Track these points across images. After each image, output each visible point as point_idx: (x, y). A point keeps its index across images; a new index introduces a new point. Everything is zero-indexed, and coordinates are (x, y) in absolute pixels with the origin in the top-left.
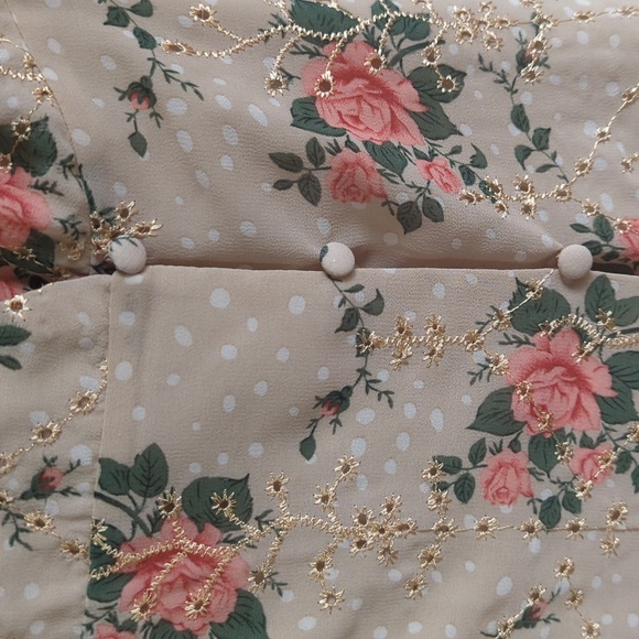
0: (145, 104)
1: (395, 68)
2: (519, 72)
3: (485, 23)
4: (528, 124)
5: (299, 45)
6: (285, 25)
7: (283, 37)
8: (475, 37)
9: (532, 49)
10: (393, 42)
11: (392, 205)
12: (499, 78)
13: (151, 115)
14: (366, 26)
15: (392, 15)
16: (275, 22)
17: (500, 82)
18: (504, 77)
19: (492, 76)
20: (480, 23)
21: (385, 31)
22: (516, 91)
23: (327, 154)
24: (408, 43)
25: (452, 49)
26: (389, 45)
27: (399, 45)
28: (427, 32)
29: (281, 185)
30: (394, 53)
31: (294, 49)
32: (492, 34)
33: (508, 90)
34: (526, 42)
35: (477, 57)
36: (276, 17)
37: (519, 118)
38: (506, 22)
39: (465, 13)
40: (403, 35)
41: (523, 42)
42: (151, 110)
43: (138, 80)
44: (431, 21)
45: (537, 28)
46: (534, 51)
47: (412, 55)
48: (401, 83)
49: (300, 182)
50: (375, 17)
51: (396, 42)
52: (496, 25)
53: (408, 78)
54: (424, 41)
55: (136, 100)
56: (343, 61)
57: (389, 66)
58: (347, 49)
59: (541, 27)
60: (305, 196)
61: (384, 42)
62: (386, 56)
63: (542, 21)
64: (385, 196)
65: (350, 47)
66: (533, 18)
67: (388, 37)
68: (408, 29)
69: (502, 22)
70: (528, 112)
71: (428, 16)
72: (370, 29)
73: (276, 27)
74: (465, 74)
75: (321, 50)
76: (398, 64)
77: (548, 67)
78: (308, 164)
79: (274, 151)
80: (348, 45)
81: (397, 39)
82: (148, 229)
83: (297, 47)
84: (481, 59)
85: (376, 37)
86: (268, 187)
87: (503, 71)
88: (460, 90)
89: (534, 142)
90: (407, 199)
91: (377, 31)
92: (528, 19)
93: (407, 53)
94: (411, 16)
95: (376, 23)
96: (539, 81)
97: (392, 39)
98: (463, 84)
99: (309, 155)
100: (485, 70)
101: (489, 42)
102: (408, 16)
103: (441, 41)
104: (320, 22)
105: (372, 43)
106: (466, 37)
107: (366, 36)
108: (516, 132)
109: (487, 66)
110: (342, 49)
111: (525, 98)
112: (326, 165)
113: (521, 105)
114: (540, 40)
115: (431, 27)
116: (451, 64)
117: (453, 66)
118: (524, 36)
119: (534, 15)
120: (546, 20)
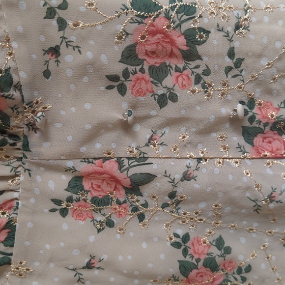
0: (54, 56)
1: (177, 29)
2: (235, 32)
3: (222, 8)
4: (234, 56)
5: (134, 19)
6: (128, 10)
7: (127, 15)
8: (217, 15)
9: (243, 21)
10: (178, 17)
11: (156, 95)
12: (226, 35)
13: (56, 61)
14: (166, 9)
15: (179, 4)
16: (123, 8)
17: (226, 36)
18: (228, 34)
19: (222, 33)
20: (220, 8)
21: (174, 12)
22: (233, 41)
23: (131, 75)
24: (185, 17)
25: (205, 20)
26: (176, 19)
27: (180, 19)
28: (195, 12)
29: (110, 88)
30: (178, 22)
31: (131, 21)
32: (225, 13)
33: (229, 40)
34: (240, 18)
35: (217, 25)
36: (124, 5)
37: (231, 54)
38: (232, 8)
39: (213, 3)
40: (183, 13)
41: (239, 18)
42: (56, 59)
43: (54, 46)
44: (197, 6)
45: (246, 11)
46: (244, 23)
47: (186, 23)
48: (179, 36)
49: (118, 86)
50: (170, 5)
51: (179, 17)
52: (228, 9)
53: (183, 34)
54: (193, 16)
55: (50, 55)
56: (153, 26)
57: (174, 28)
58: (156, 20)
59: (248, 11)
60: (119, 92)
61: (174, 17)
62: (174, 24)
63: (249, 8)
64: (153, 92)
65: (157, 20)
66: (245, 6)
67: (176, 15)
68: (186, 11)
69: (230, 8)
70: (236, 51)
71: (196, 4)
72: (168, 11)
73: (124, 10)
74: (210, 32)
75: (144, 21)
76: (179, 28)
77: (249, 30)
78: (122, 79)
79: (108, 74)
80: (157, 18)
81: (180, 16)
82: (46, 108)
83: (133, 20)
84: (218, 26)
85: (170, 15)
86: (103, 89)
87: (228, 31)
88: (207, 40)
89: (235, 65)
90: (162, 93)
91: (171, 12)
92: (242, 7)
93: (183, 22)
94: (188, 4)
95: (171, 8)
96: (244, 37)
97: (177, 16)
98: (208, 37)
99: (123, 75)
100: (219, 30)
101: (223, 18)
102: (186, 4)
103: (201, 16)
104: (144, 8)
105: (168, 17)
106: (213, 15)
107: (165, 14)
108: (228, 60)
109: (221, 29)
110: (154, 20)
111: (236, 44)
112: (130, 79)
113: (234, 47)
114: (247, 17)
115: (197, 10)
116: (204, 27)
117: (205, 29)
118: (240, 15)
119: (246, 5)
120: (251, 8)
